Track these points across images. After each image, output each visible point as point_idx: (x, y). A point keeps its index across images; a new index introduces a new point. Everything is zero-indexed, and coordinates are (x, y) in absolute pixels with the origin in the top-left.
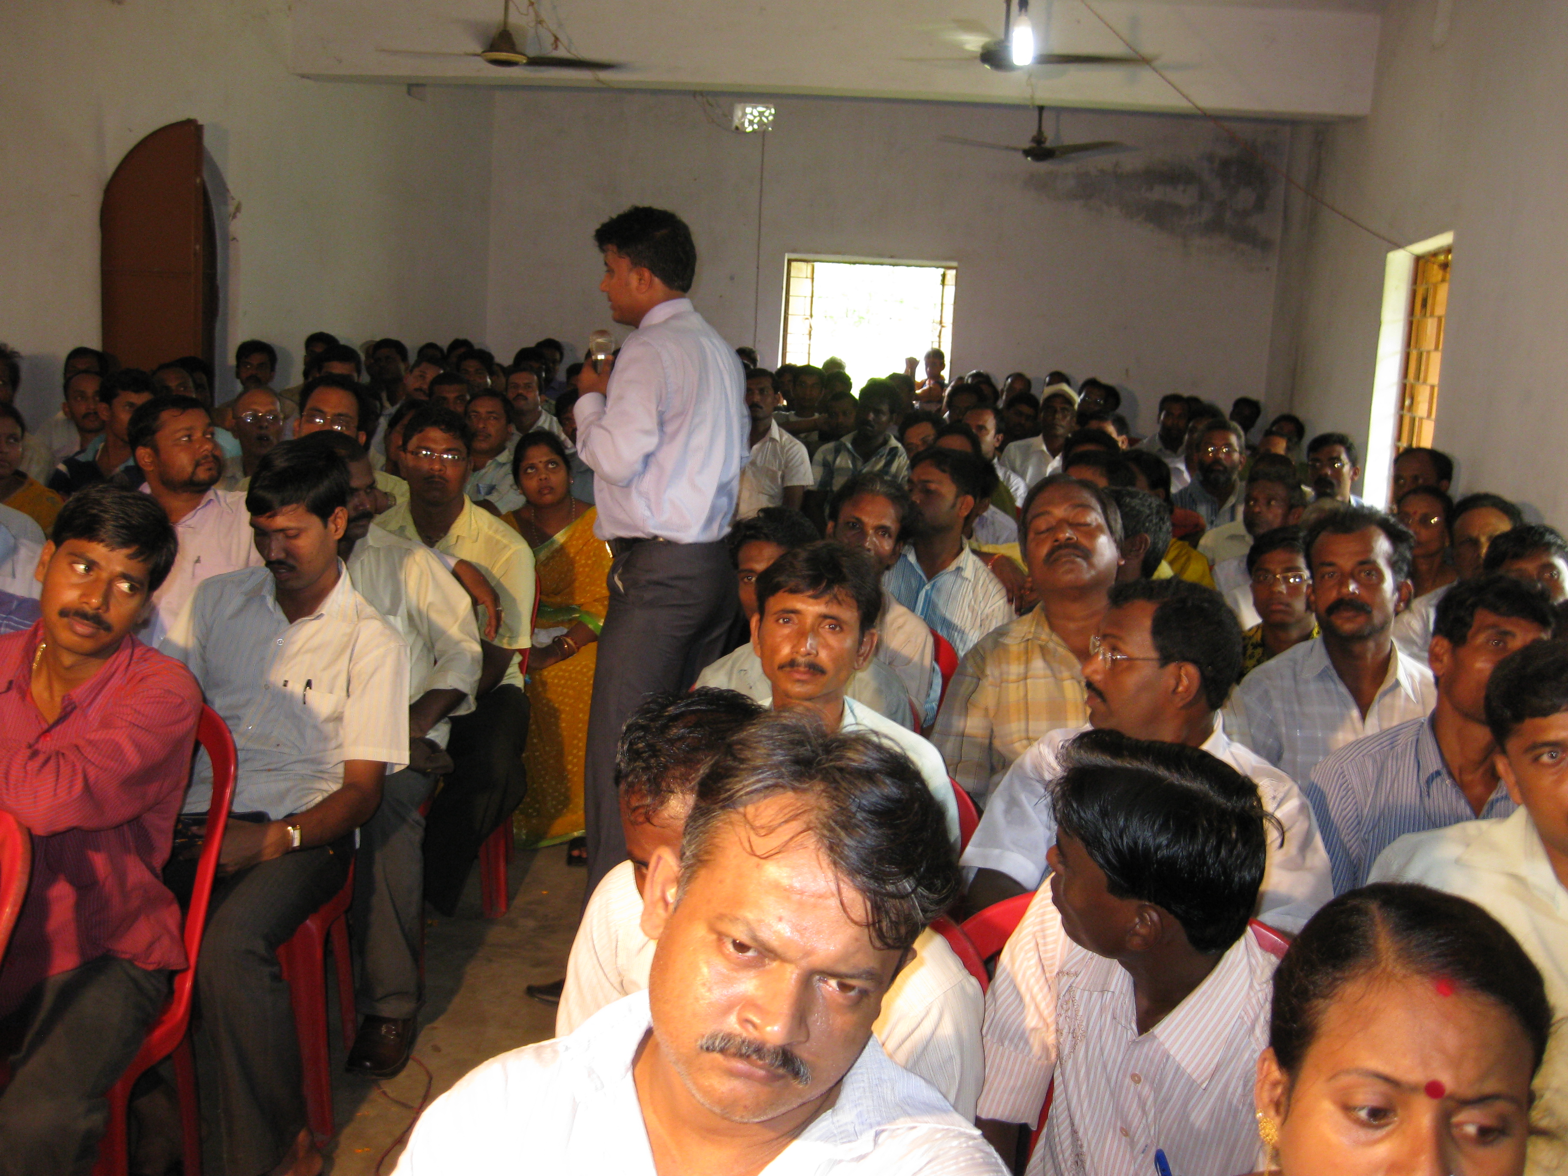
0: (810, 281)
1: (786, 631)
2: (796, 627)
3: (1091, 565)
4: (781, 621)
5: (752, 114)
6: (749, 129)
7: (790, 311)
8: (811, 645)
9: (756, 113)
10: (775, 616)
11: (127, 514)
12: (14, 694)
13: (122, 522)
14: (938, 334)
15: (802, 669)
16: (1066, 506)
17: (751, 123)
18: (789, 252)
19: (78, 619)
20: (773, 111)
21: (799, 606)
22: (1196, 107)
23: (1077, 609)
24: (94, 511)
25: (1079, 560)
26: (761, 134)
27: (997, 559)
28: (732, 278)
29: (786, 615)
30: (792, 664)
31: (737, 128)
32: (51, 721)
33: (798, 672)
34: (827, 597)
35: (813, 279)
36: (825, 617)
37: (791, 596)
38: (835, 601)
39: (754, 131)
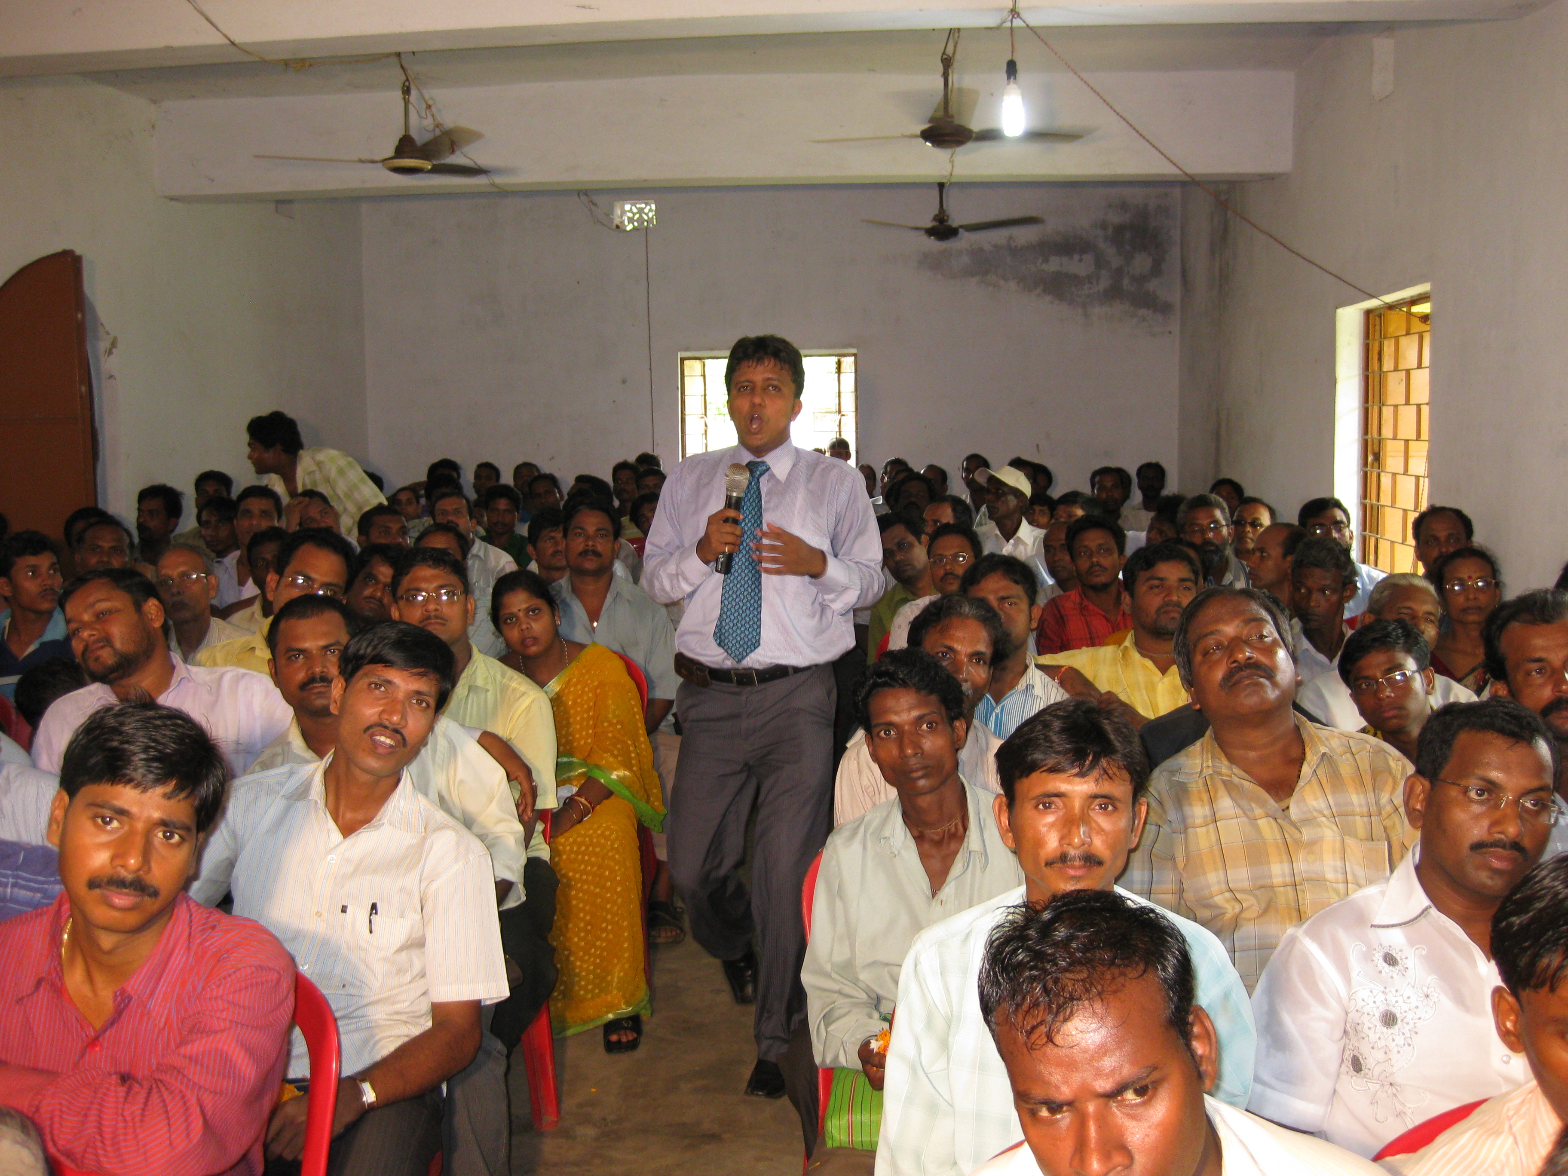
0: (702, 378)
1: (1050, 819)
2: (1061, 813)
3: (1275, 684)
4: (1041, 806)
5: (631, 211)
6: (629, 227)
7: (687, 412)
8: (1084, 832)
9: (635, 210)
10: (1034, 801)
11: (155, 741)
12: (44, 994)
13: (153, 753)
14: (838, 423)
15: (1077, 863)
16: (1236, 622)
17: (631, 220)
18: (680, 350)
19: (113, 888)
20: (653, 207)
21: (1064, 787)
22: (1187, 174)
23: (1258, 736)
24: (115, 744)
25: (1262, 680)
26: (643, 231)
27: (1065, 672)
28: (624, 382)
29: (1047, 800)
30: (1063, 858)
31: (618, 227)
32: (98, 1025)
33: (1073, 867)
34: (1096, 773)
35: (704, 376)
36: (1095, 797)
37: (1052, 776)
38: (1106, 776)
39: (635, 229)
